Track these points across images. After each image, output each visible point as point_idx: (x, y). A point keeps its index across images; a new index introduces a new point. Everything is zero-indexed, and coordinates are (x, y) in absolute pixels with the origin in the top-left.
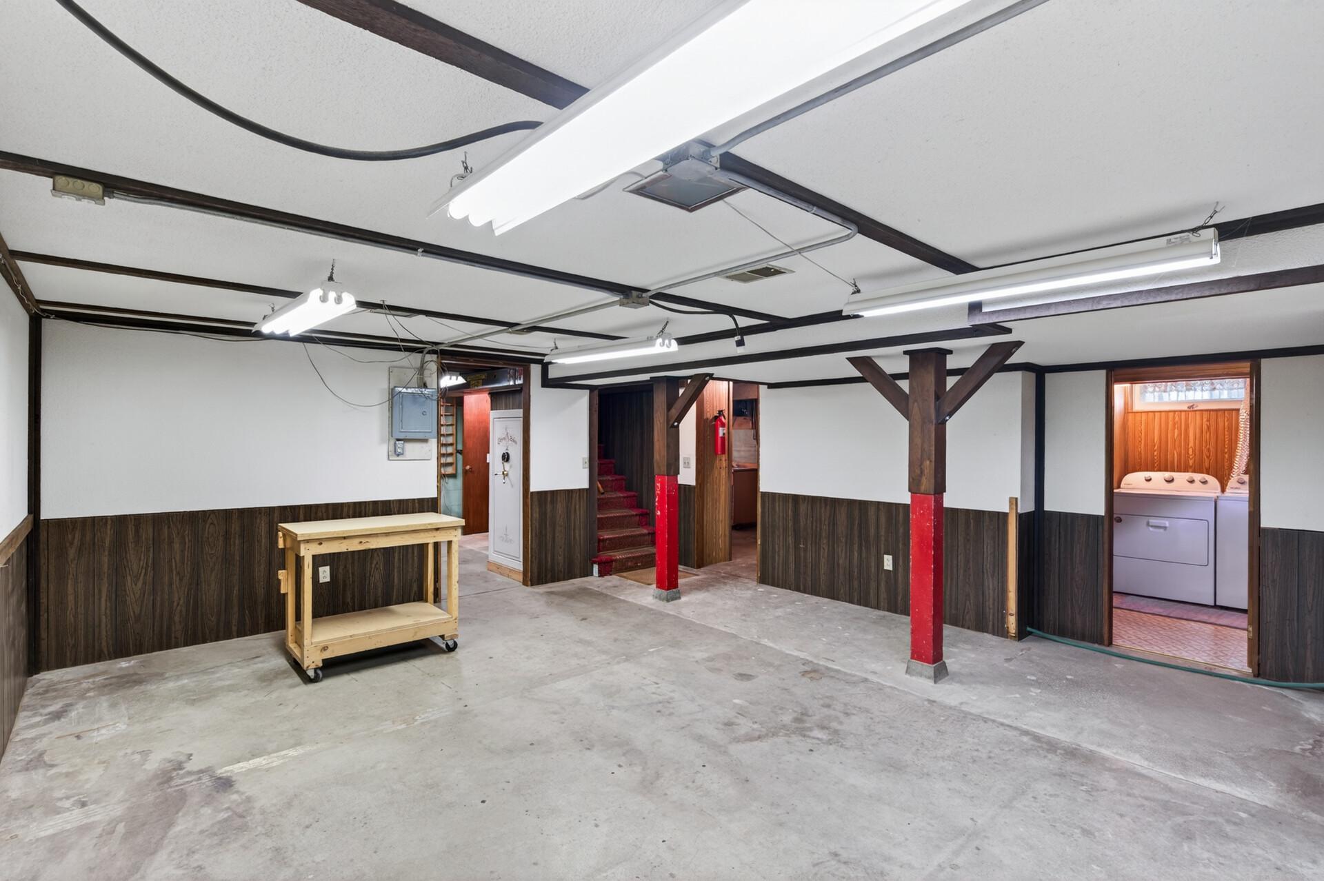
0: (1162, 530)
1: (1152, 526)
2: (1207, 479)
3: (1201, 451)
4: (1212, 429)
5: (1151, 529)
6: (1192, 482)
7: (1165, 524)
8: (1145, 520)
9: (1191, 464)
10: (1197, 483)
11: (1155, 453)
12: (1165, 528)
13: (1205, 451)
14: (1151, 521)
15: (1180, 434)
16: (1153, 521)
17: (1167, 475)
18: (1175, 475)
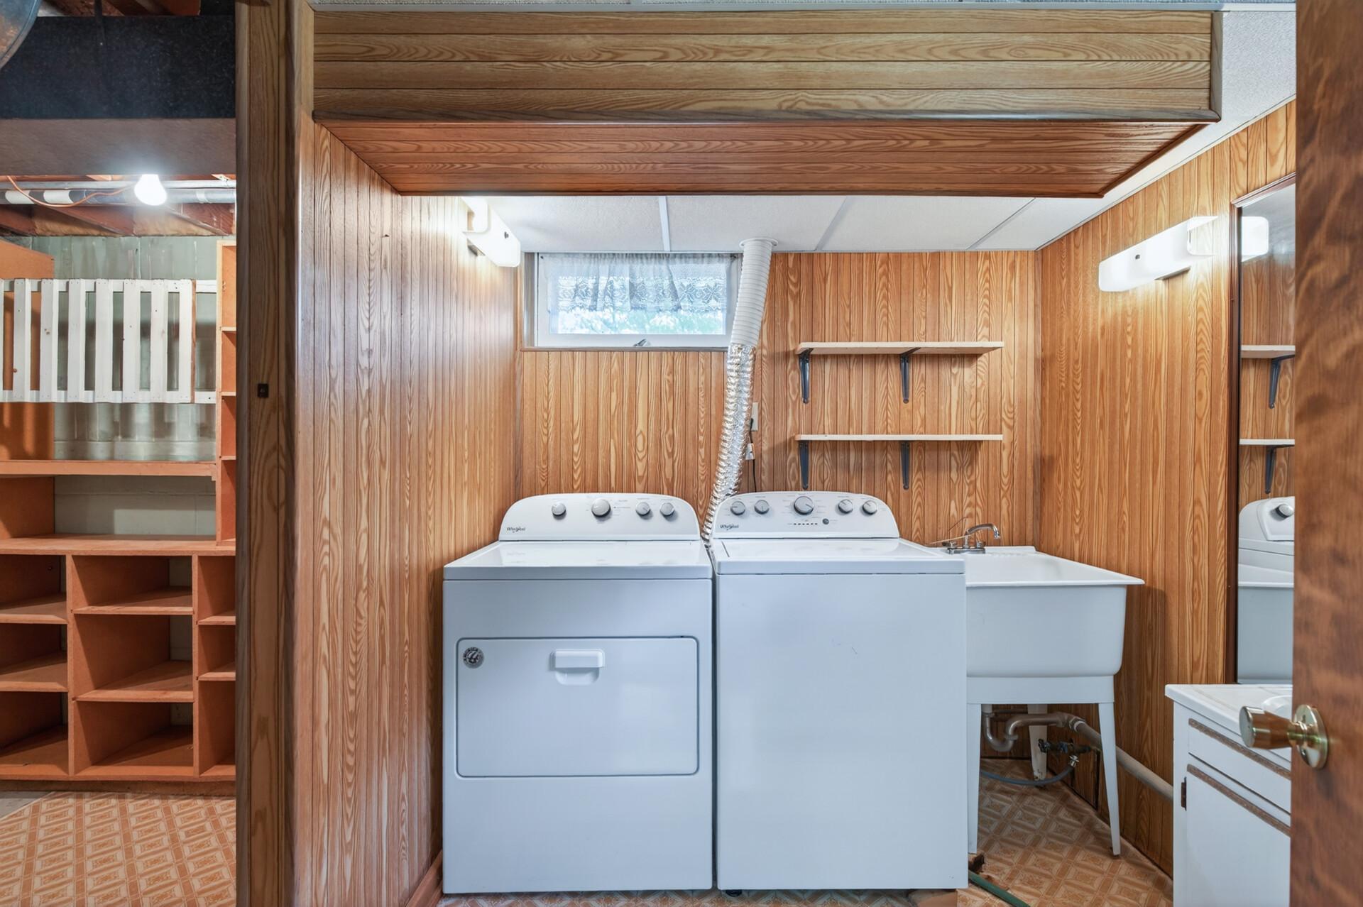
0: (586, 679)
1: (563, 671)
2: (675, 508)
3: (659, 442)
4: (678, 390)
5: (560, 678)
6: (646, 515)
7: (596, 658)
8: (544, 648)
9: (640, 473)
10: (657, 518)
11: (576, 448)
12: (595, 672)
13: (666, 441)
14: (560, 653)
15: (621, 404)
16: (567, 653)
17: (598, 500)
18: (614, 499)
